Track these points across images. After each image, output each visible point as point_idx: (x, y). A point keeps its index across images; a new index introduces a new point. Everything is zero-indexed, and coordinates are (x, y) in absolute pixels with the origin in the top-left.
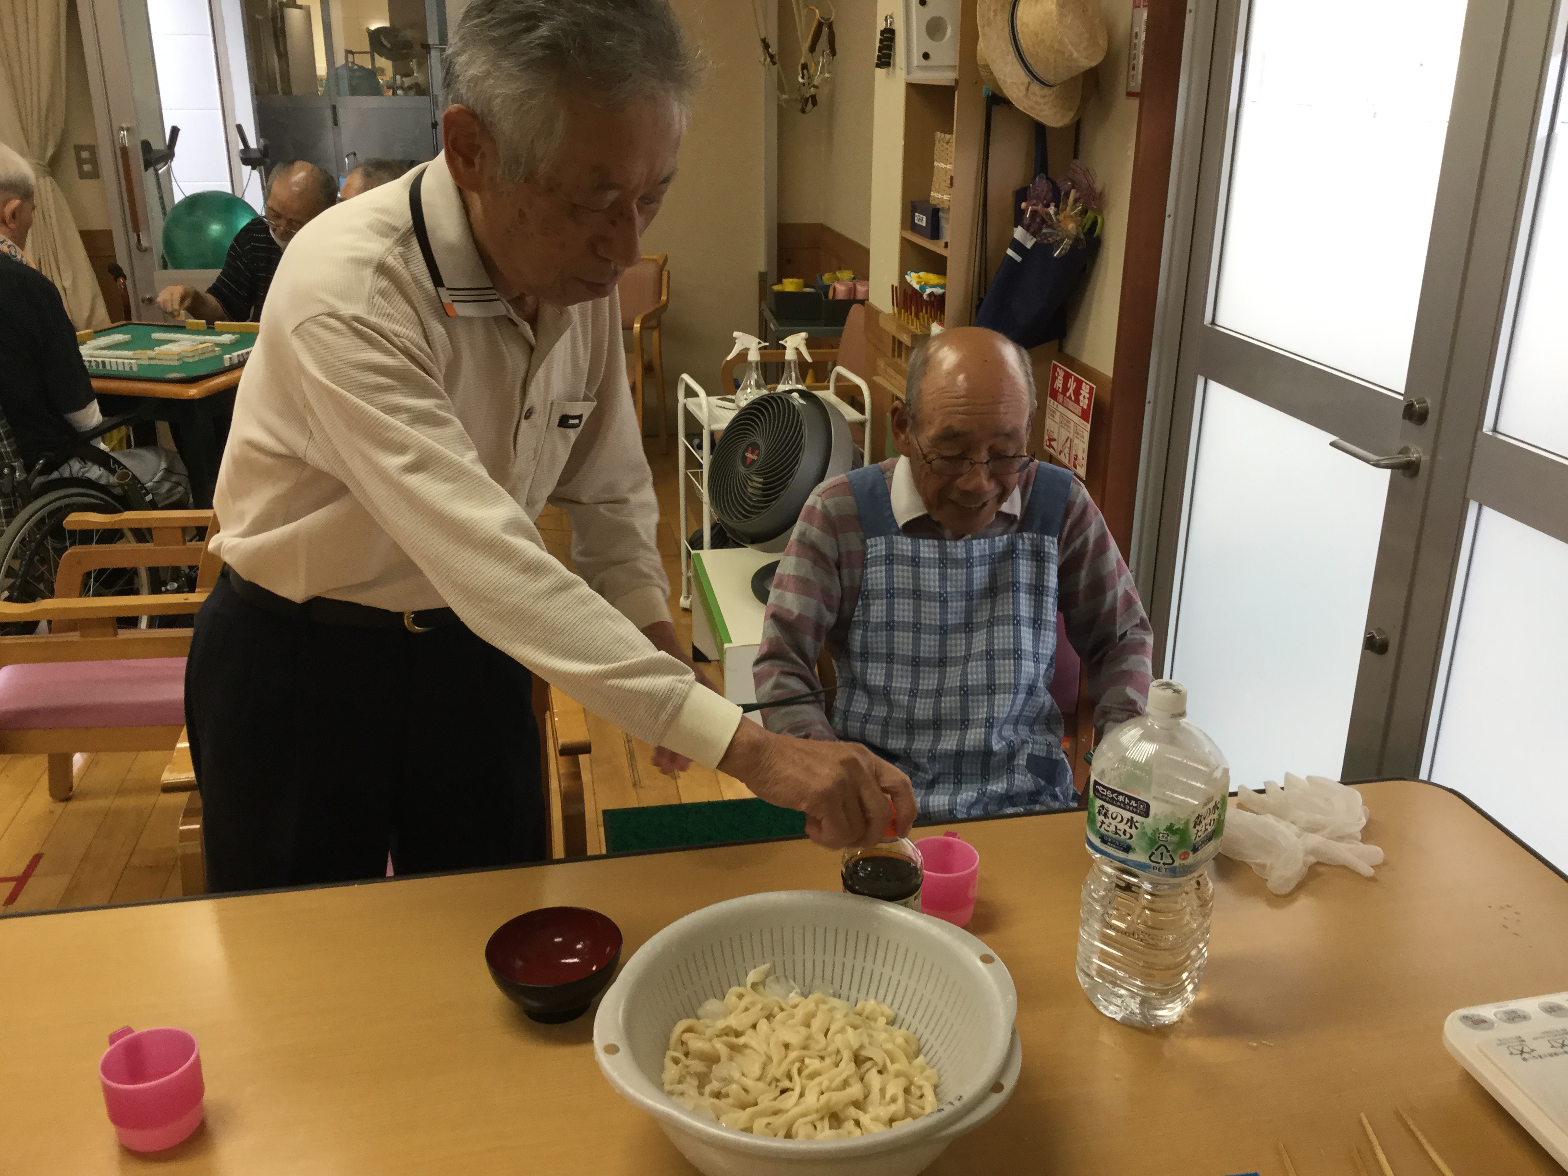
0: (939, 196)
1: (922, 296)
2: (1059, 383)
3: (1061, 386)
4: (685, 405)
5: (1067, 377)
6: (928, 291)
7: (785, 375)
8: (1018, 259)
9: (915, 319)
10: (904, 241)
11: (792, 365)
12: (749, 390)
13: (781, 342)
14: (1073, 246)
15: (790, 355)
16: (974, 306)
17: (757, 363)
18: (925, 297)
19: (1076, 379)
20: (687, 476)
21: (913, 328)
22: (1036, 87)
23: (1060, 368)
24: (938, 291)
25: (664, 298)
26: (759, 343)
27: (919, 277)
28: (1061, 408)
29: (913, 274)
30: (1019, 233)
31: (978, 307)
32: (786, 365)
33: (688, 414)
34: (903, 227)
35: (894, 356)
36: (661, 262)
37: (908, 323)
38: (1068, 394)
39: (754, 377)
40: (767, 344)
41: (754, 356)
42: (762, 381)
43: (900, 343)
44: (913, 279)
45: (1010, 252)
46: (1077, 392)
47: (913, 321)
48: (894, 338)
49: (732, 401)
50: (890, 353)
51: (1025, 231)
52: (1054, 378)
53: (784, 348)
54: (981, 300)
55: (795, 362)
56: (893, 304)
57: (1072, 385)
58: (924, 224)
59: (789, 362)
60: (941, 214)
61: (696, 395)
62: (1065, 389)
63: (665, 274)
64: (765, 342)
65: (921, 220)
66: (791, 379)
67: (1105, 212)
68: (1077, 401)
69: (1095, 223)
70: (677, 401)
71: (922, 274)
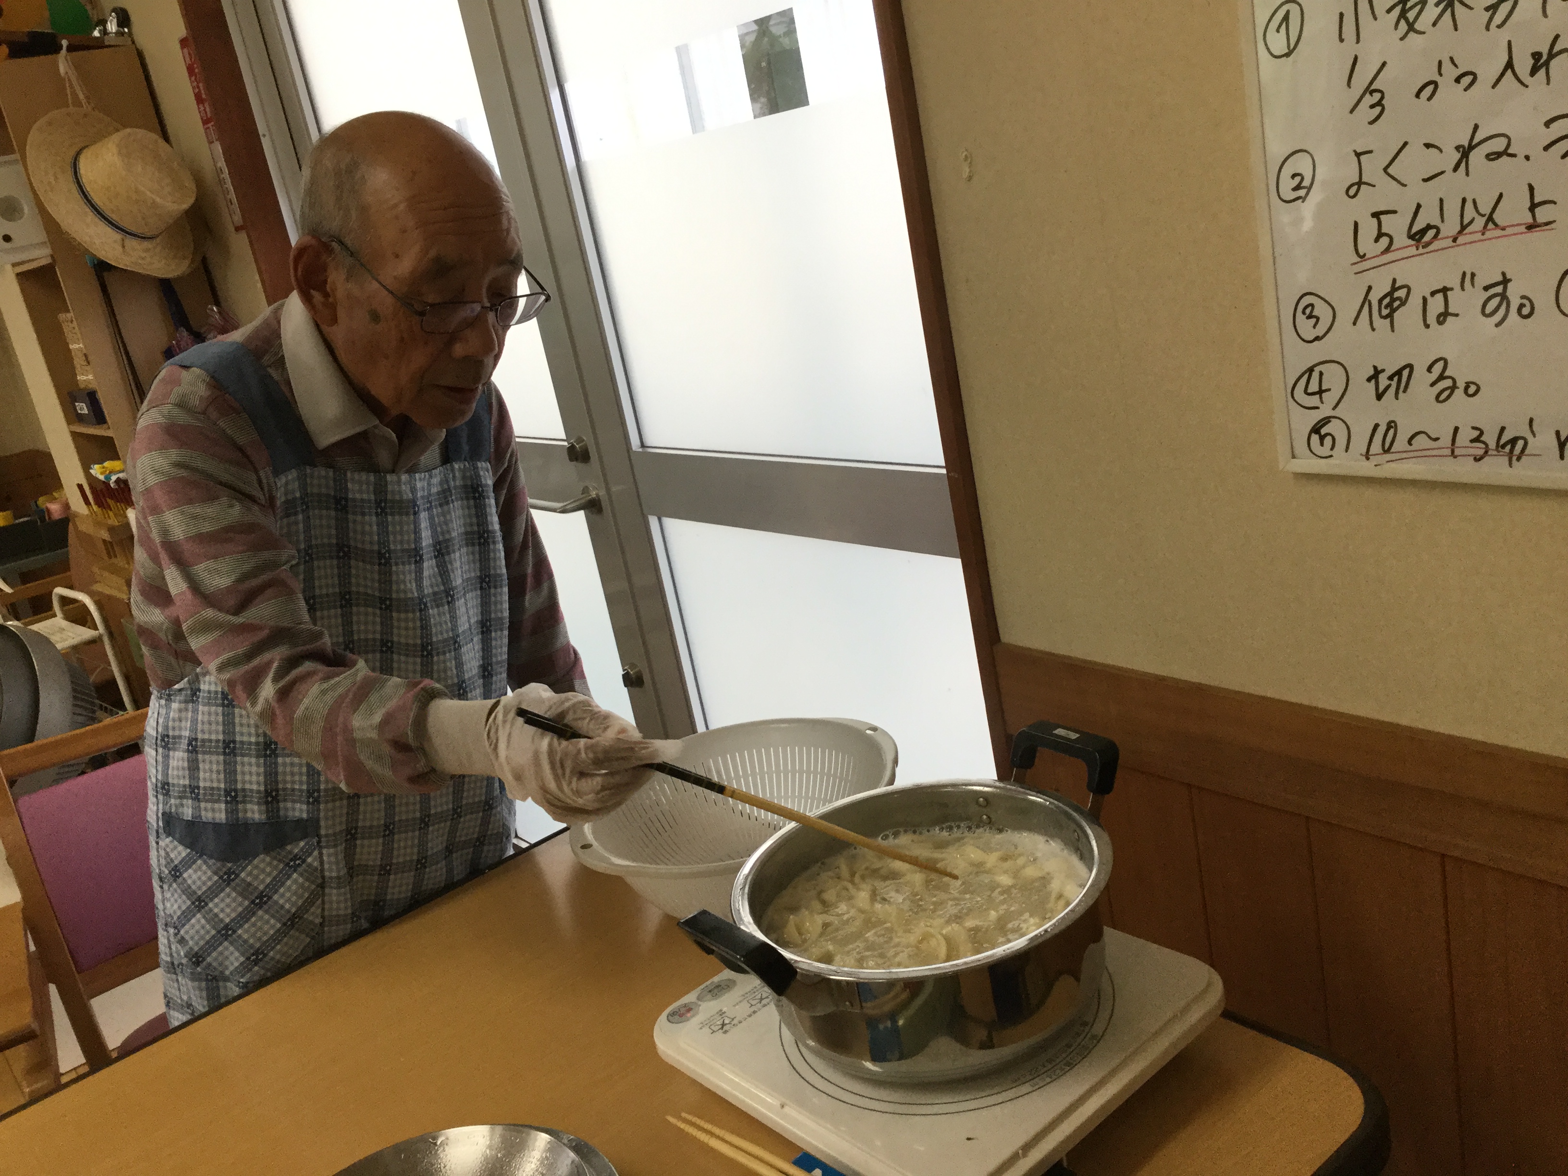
0: (85, 378)
1: (109, 485)
6: (114, 478)
10: (75, 435)
18: (113, 485)
22: (131, 242)
27: (101, 467)
29: (96, 466)
43: (105, 541)
44: (96, 471)
56: (85, 504)
58: (86, 411)
60: (96, 396)
65: (83, 408)
71: (107, 463)
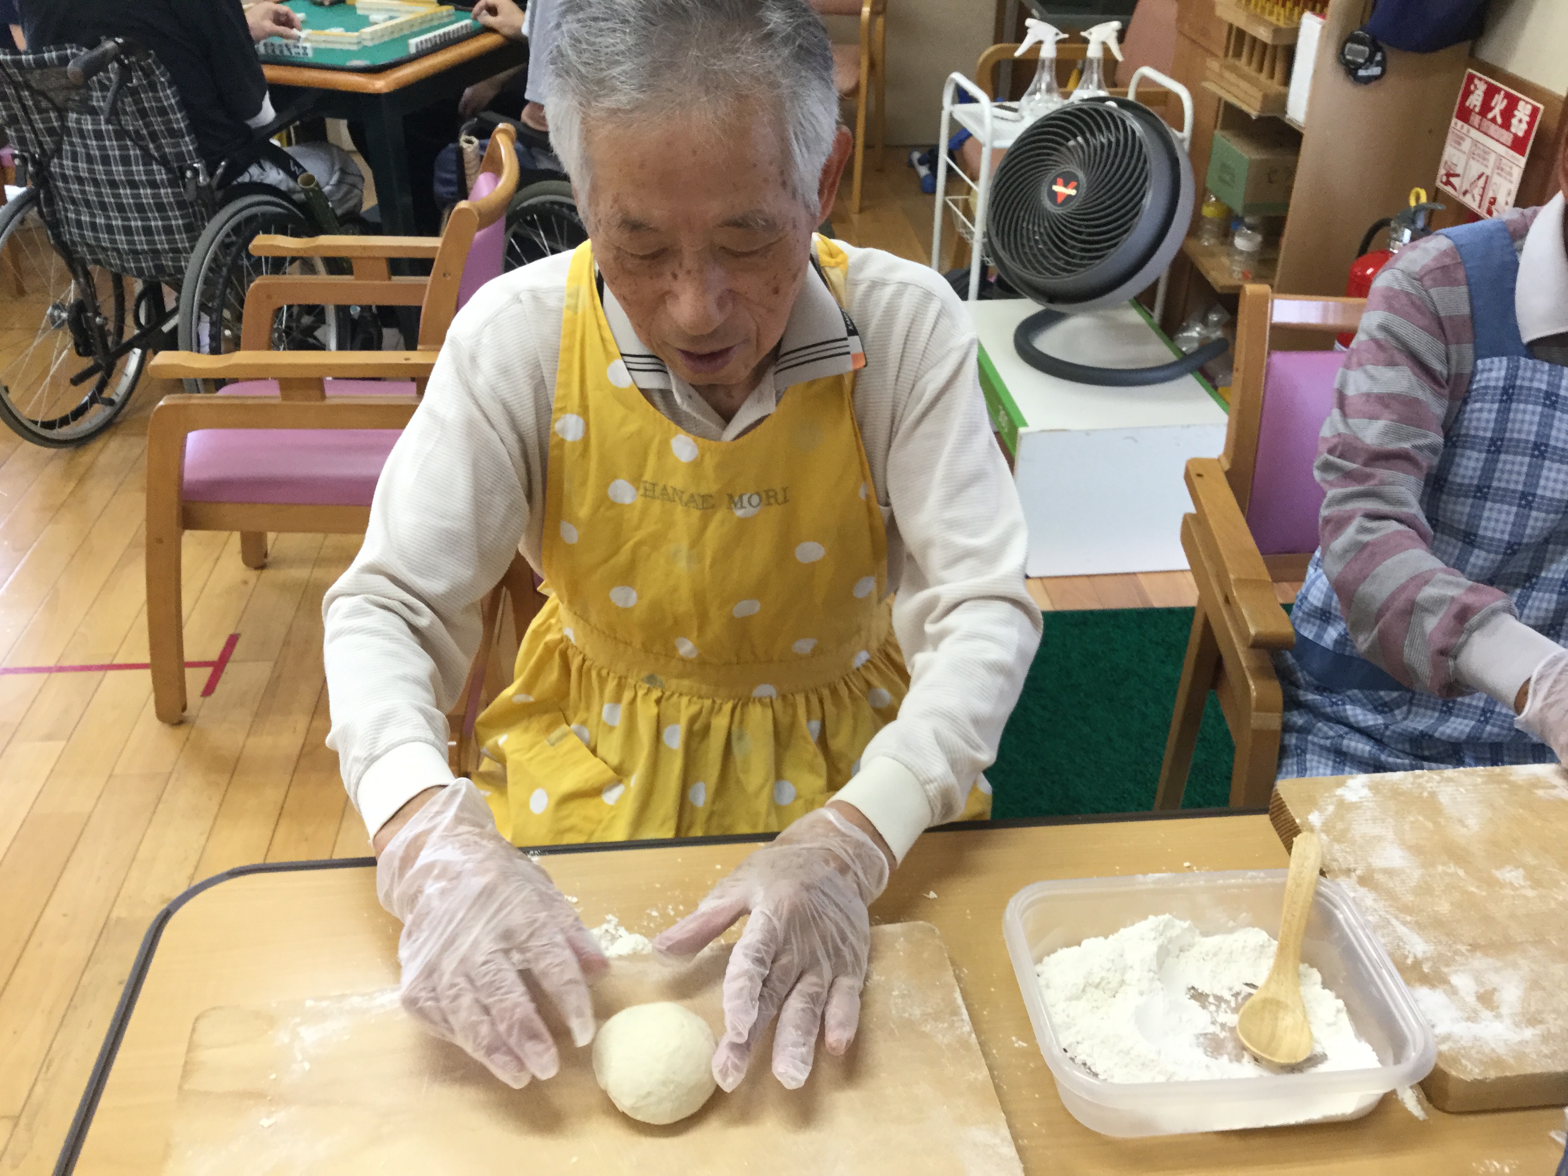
2: (1476, 100)
3: (1479, 104)
4: (952, 115)
5: (1491, 91)
7: (1084, 76)
9: (1276, 7)
11: (1095, 65)
12: (1037, 97)
13: (1083, 34)
15: (1094, 51)
17: (1051, 61)
19: (1508, 96)
20: (946, 207)
23: (1480, 79)
26: (1057, 34)
28: (1474, 133)
32: (1087, 63)
35: (1226, 55)
37: (1263, 11)
38: (1490, 116)
39: (1045, 79)
40: (1066, 36)
41: (1048, 52)
42: (1055, 85)
43: (1241, 34)
46: (1508, 114)
47: (1271, 10)
48: (1231, 27)
49: (1015, 110)
50: (1221, 54)
52: (1467, 93)
53: (1086, 41)
55: (1099, 60)
57: (1499, 104)
59: (1092, 60)
62: (1486, 107)
64: (1064, 33)
66: (1091, 82)
68: (1506, 125)
70: (941, 108)
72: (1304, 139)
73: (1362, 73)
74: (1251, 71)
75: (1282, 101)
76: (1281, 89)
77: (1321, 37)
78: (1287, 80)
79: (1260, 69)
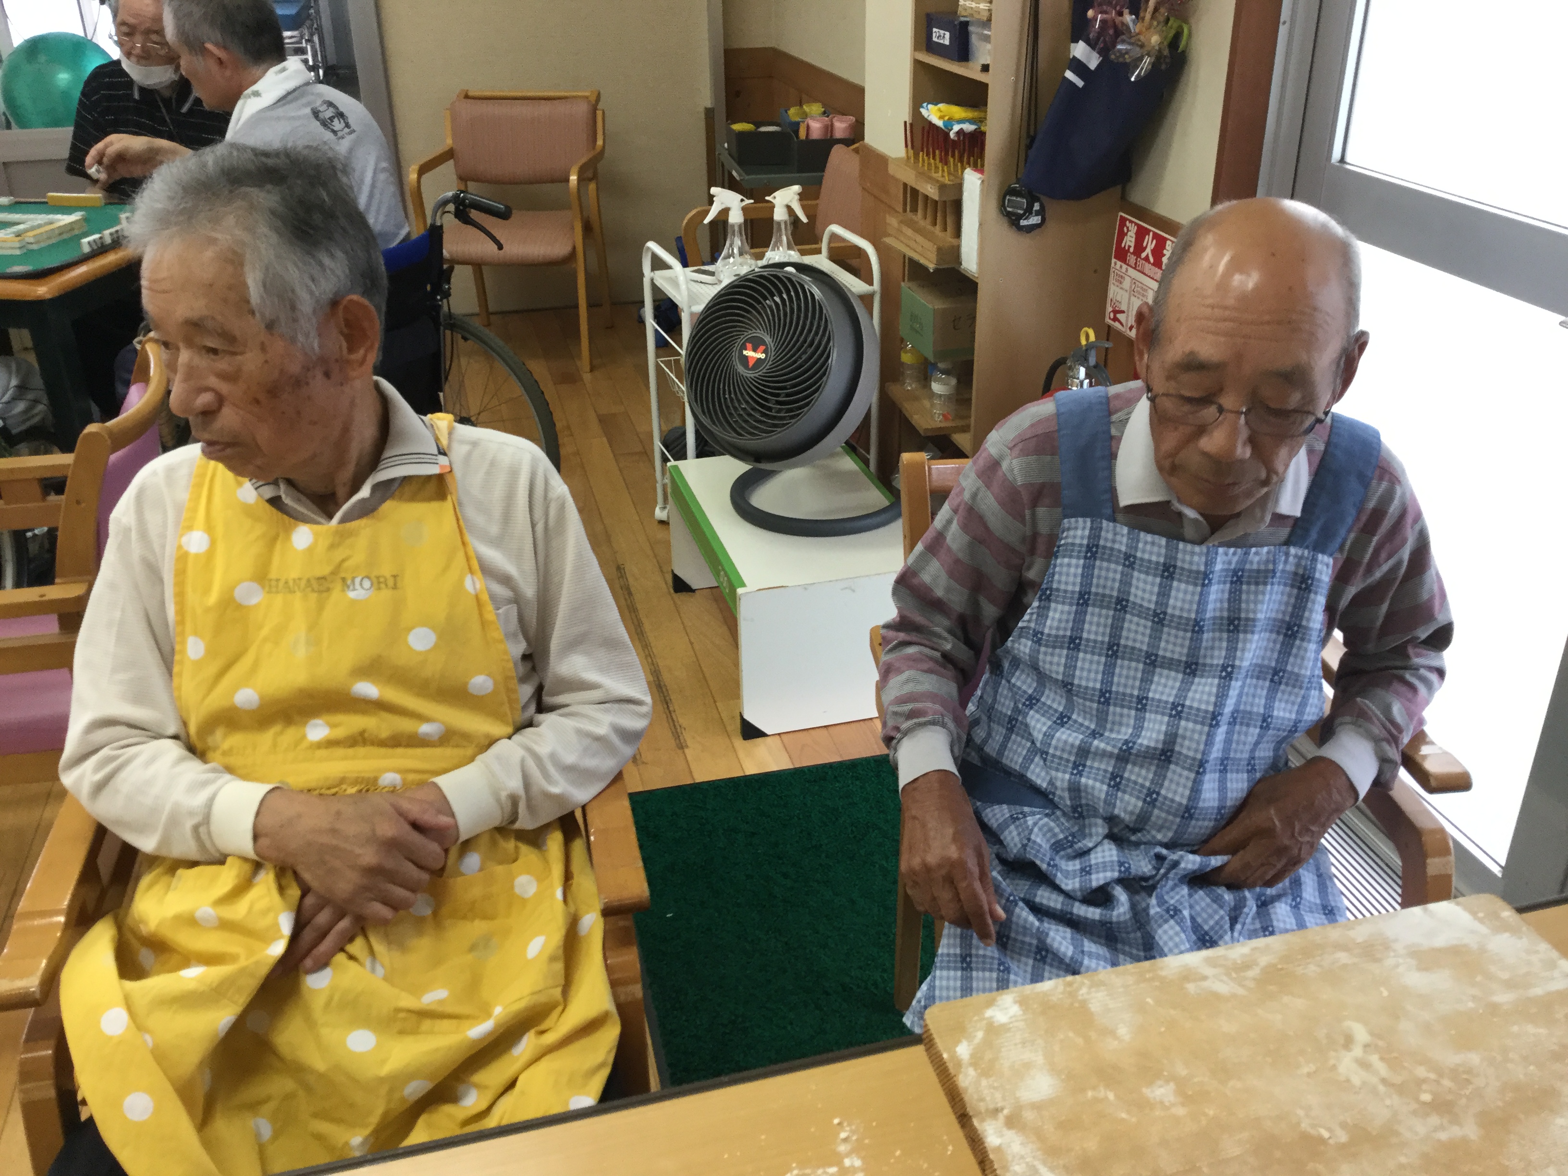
0: (973, 5)
1: (947, 135)
2: (1130, 241)
3: (1132, 245)
4: (652, 280)
5: (1141, 234)
6: (956, 128)
7: (773, 240)
8: (1080, 83)
9: (940, 165)
10: (918, 65)
11: (783, 226)
12: (731, 260)
13: (767, 198)
14: (1155, 65)
15: (780, 215)
16: (1023, 147)
17: (740, 226)
18: (952, 135)
19: (1156, 236)
20: (658, 368)
21: (938, 176)
23: (1131, 222)
24: (969, 128)
25: (600, 142)
26: (742, 200)
27: (940, 110)
28: (1132, 272)
29: (930, 106)
30: (1080, 50)
31: (1029, 147)
32: (775, 226)
33: (655, 288)
34: (917, 47)
35: (905, 210)
36: (593, 99)
37: (929, 169)
38: (1144, 255)
39: (737, 242)
40: (751, 201)
41: (736, 218)
42: (747, 248)
43: (915, 192)
44: (934, 113)
45: (1069, 75)
46: (1158, 252)
47: (937, 168)
48: (905, 185)
49: (712, 274)
50: (900, 209)
51: (1088, 48)
52: (1122, 235)
53: (771, 205)
54: (1032, 139)
55: (786, 222)
56: (906, 146)
57: (1150, 244)
58: (947, 42)
59: (779, 223)
60: (971, 29)
61: (667, 267)
62: (1139, 248)
63: (599, 113)
64: (749, 199)
65: (941, 36)
66: (781, 246)
67: (1192, 21)
69: (1178, 36)
70: (642, 275)
71: (941, 106)
72: (979, 286)
73: (1023, 223)
74: (926, 224)
75: (955, 253)
76: (954, 241)
77: (982, 191)
78: (958, 233)
79: (934, 224)
